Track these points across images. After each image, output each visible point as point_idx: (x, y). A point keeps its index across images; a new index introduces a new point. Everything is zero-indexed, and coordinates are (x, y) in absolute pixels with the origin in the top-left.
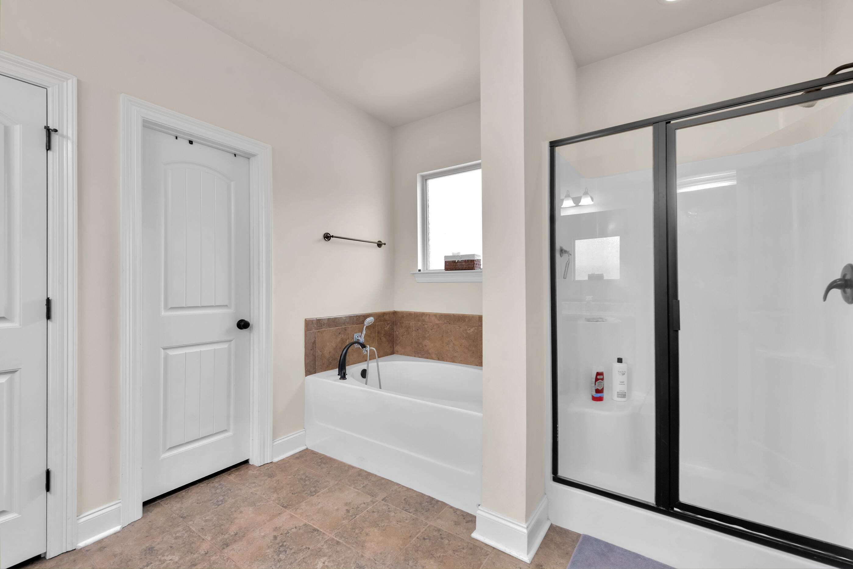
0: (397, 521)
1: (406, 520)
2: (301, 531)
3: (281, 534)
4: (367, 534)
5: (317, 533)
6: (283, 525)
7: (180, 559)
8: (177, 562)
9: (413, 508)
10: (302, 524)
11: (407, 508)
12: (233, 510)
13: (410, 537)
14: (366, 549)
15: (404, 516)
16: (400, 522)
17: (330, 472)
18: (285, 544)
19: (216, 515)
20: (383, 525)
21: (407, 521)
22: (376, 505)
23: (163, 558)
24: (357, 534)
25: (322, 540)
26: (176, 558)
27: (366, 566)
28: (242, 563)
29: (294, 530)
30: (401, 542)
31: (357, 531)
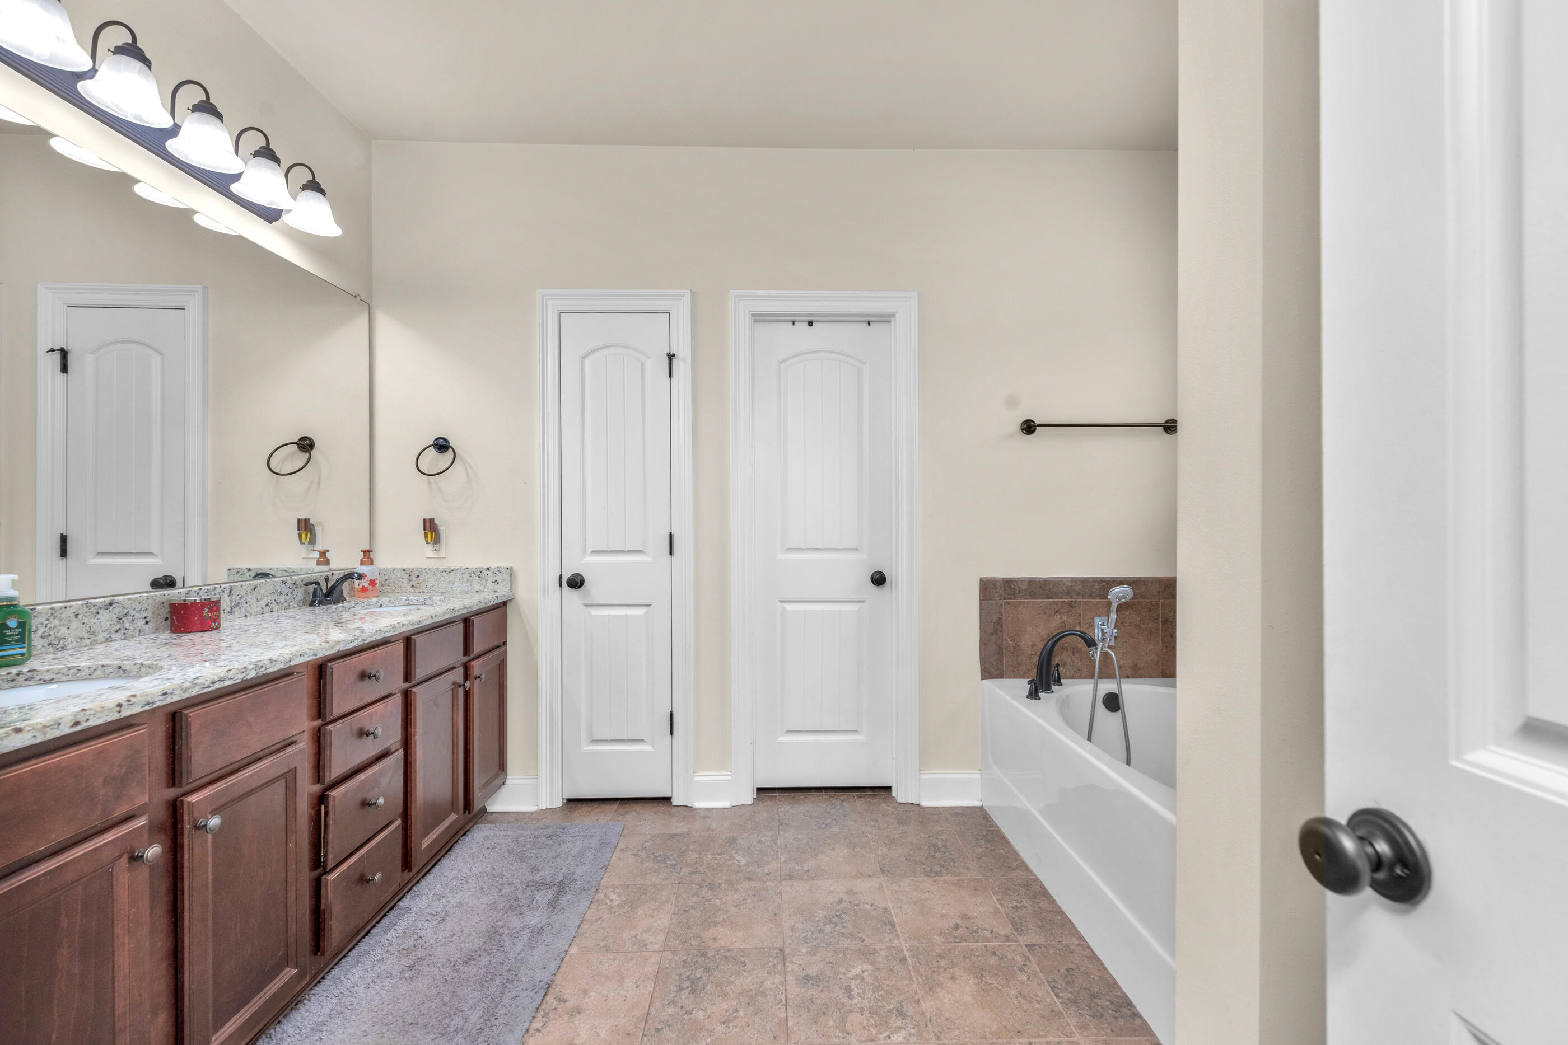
0: (1020, 994)
1: (1039, 1003)
2: (874, 913)
3: (850, 902)
4: (953, 978)
5: (889, 929)
6: (861, 893)
7: (745, 864)
8: (740, 866)
9: (1071, 993)
10: (883, 905)
11: (1059, 987)
12: (829, 841)
13: (1019, 1032)
14: (931, 996)
15: (1040, 994)
16: (1025, 997)
17: (984, 858)
18: (843, 916)
19: (808, 838)
20: (991, 982)
21: (1038, 1006)
22: (1009, 946)
23: (734, 855)
24: (939, 967)
25: (887, 942)
26: (743, 862)
27: (909, 1019)
28: (786, 907)
29: (867, 907)
30: (995, 1027)
31: (943, 963)
